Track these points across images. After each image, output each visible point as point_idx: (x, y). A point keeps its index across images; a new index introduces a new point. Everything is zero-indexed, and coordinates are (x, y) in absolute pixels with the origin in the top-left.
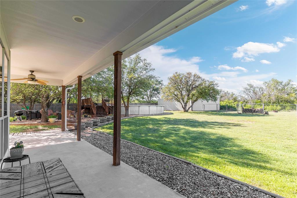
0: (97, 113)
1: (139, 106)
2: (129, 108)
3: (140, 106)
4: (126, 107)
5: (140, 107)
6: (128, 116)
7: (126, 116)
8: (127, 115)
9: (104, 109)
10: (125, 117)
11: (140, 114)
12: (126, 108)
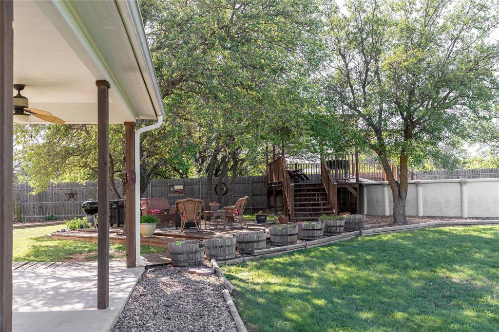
0: (296, 210)
1: (461, 183)
2: (406, 191)
3: (465, 183)
4: (395, 185)
5: (465, 187)
6: (405, 223)
7: (395, 222)
8: (400, 219)
9: (326, 194)
10: (390, 225)
11: (466, 216)
12: (396, 189)
